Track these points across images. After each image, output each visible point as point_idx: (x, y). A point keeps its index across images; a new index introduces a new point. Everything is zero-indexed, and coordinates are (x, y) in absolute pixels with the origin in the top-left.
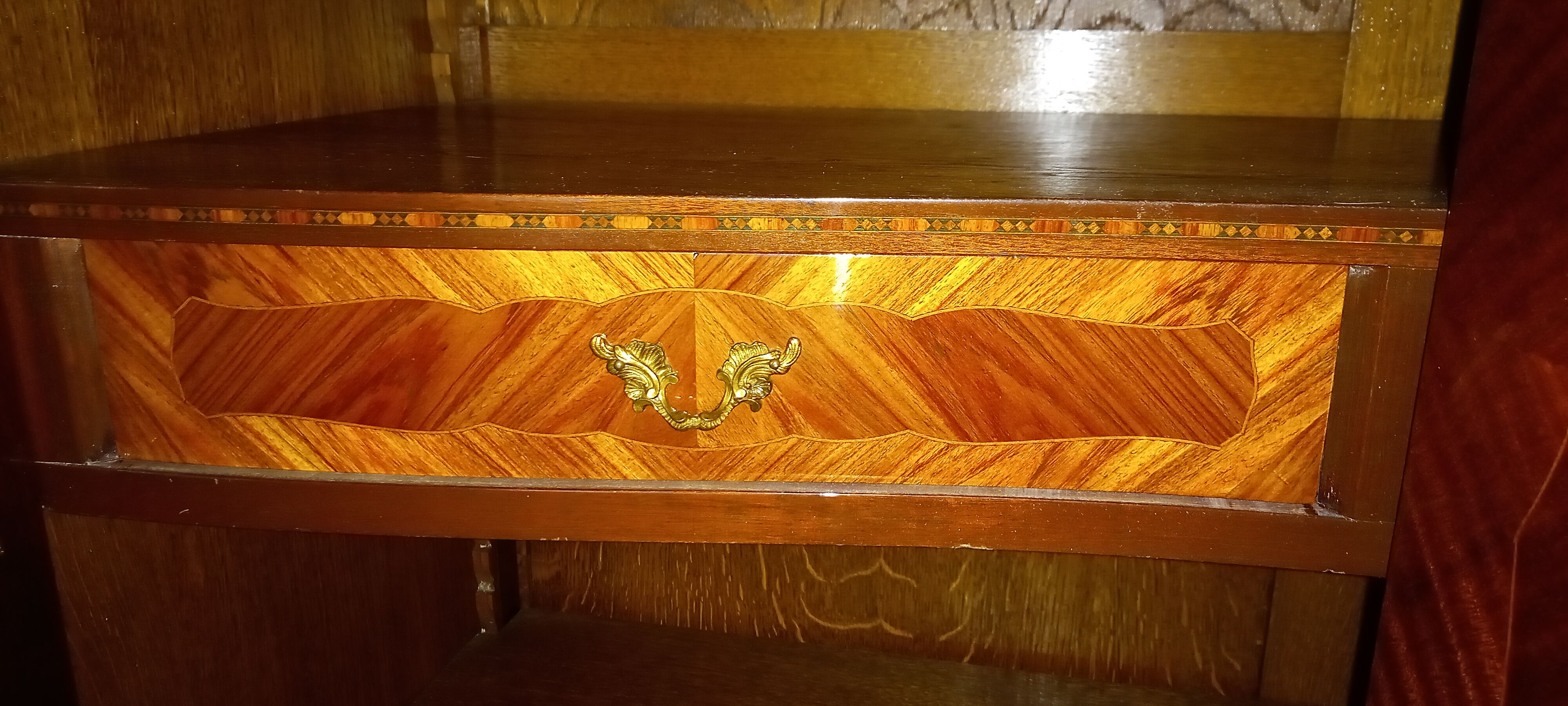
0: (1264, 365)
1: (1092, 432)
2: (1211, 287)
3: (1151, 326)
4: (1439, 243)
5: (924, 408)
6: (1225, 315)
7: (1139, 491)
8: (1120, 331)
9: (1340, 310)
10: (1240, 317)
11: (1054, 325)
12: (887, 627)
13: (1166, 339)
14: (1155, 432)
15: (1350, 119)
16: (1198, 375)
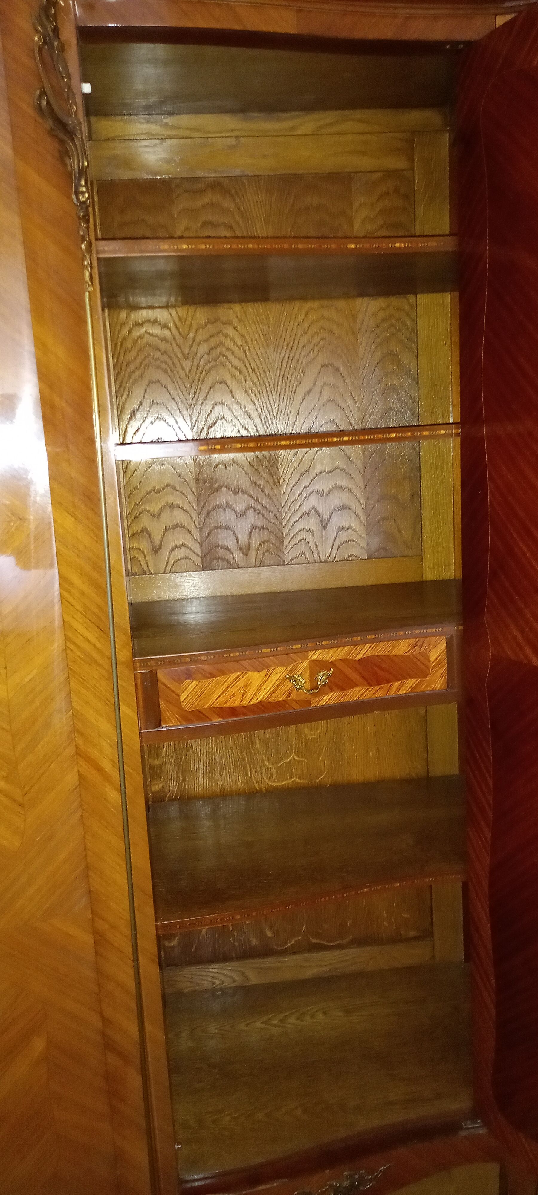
0: (432, 659)
1: (399, 680)
2: (419, 644)
3: (408, 654)
4: (462, 629)
5: (362, 680)
6: (423, 649)
7: (410, 692)
8: (402, 656)
9: (445, 645)
10: (426, 649)
11: (388, 656)
12: (297, 780)
13: (411, 656)
14: (412, 678)
15: (426, 581)
16: (419, 664)
